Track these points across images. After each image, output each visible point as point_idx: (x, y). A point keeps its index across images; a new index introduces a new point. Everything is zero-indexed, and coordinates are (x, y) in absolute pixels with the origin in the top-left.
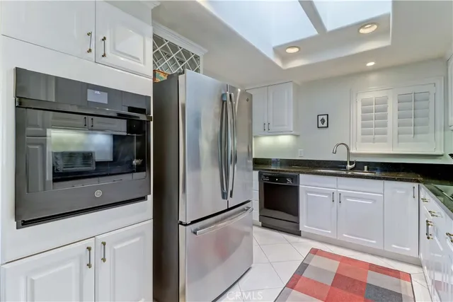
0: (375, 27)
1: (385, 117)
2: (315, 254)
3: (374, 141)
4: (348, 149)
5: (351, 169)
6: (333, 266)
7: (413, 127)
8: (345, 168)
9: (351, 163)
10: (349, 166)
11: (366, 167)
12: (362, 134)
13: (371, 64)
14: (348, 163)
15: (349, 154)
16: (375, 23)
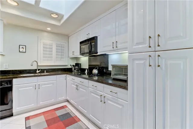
0: (57, 16)
1: (52, 51)
2: (29, 119)
3: (48, 60)
4: (37, 64)
5: (39, 73)
6: (42, 119)
7: (60, 56)
8: (36, 72)
9: (39, 70)
10: (38, 71)
11: (45, 71)
12: (43, 57)
13: (49, 29)
14: (37, 70)
15: (38, 66)
16: (57, 15)
